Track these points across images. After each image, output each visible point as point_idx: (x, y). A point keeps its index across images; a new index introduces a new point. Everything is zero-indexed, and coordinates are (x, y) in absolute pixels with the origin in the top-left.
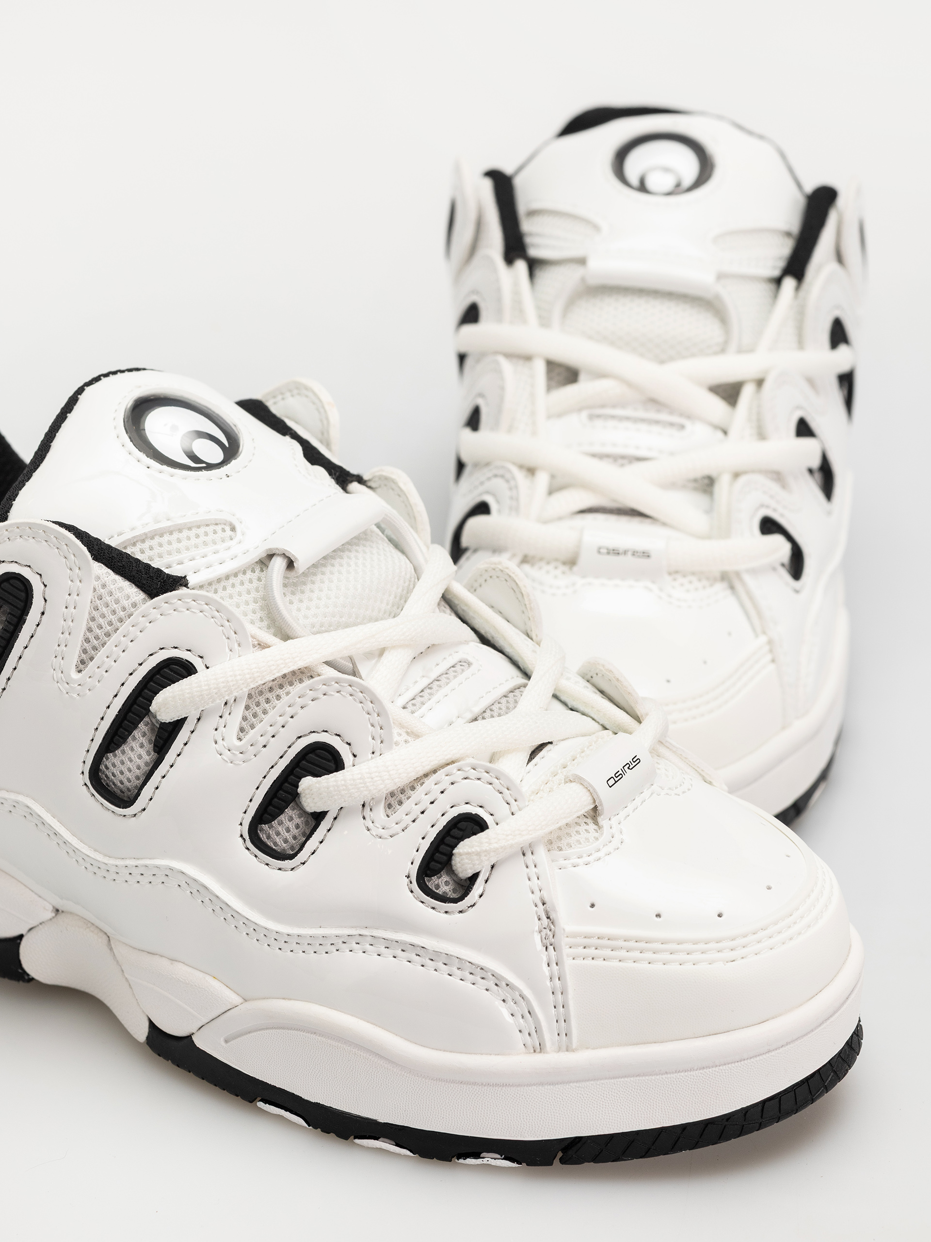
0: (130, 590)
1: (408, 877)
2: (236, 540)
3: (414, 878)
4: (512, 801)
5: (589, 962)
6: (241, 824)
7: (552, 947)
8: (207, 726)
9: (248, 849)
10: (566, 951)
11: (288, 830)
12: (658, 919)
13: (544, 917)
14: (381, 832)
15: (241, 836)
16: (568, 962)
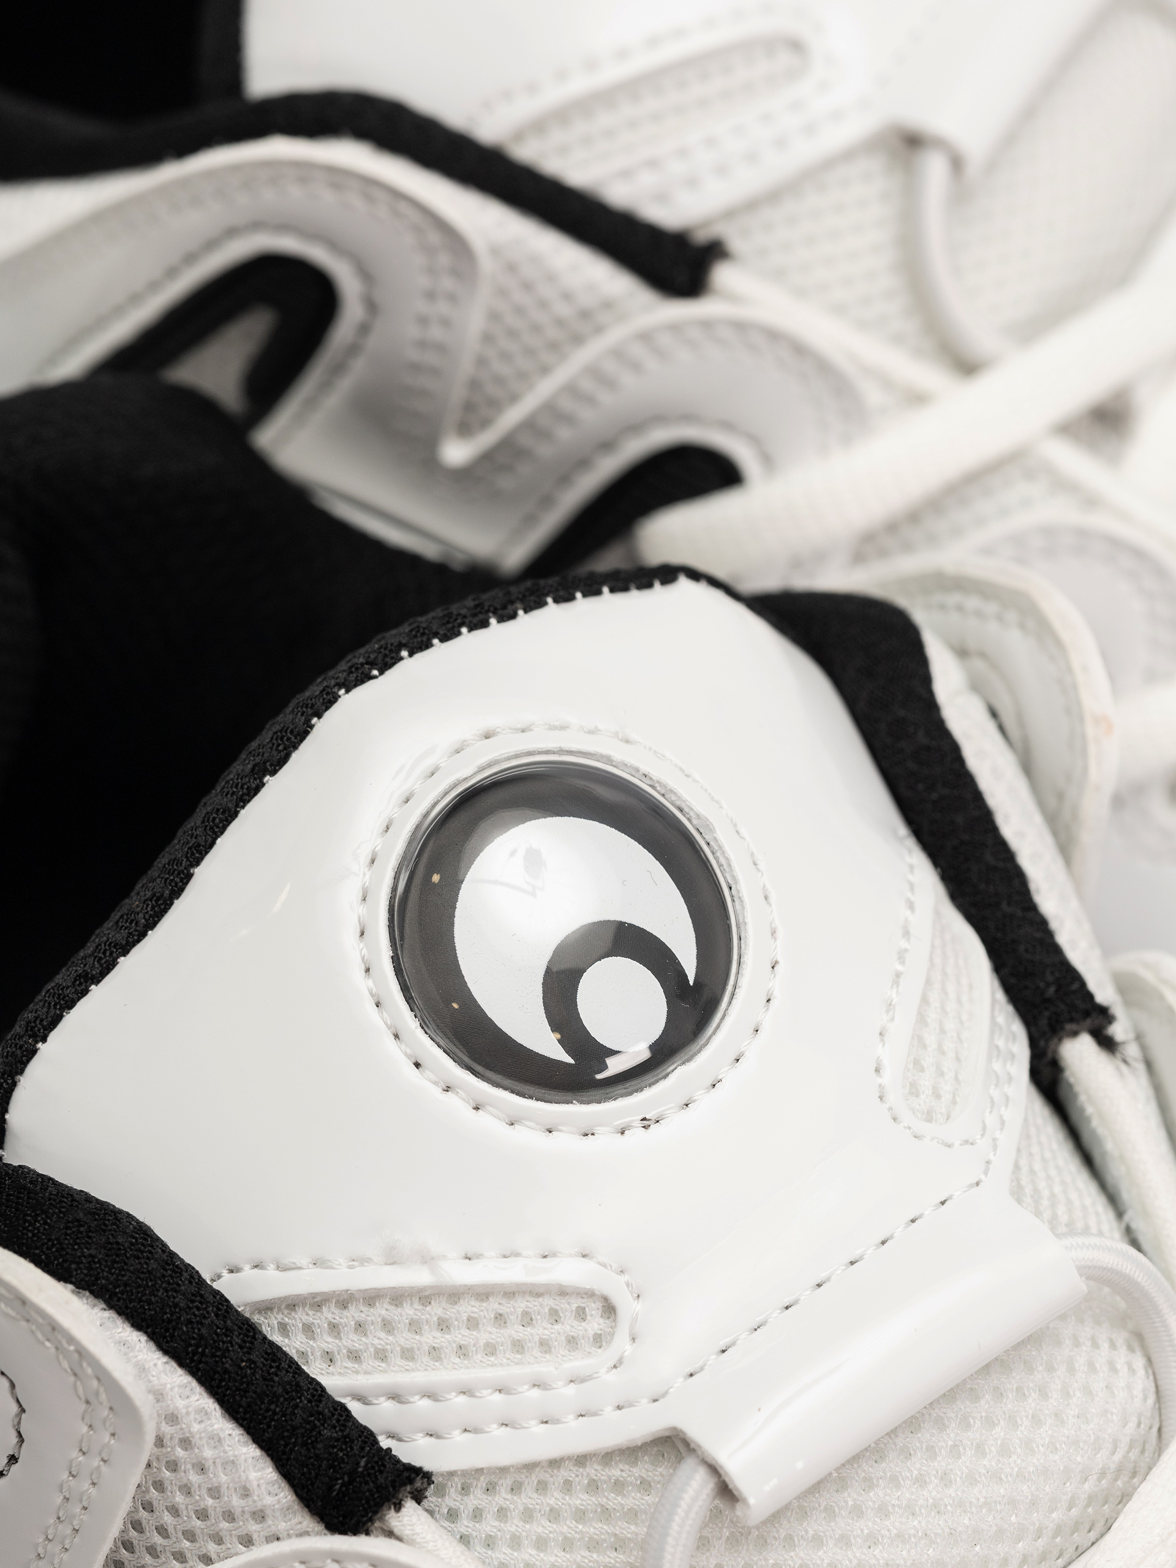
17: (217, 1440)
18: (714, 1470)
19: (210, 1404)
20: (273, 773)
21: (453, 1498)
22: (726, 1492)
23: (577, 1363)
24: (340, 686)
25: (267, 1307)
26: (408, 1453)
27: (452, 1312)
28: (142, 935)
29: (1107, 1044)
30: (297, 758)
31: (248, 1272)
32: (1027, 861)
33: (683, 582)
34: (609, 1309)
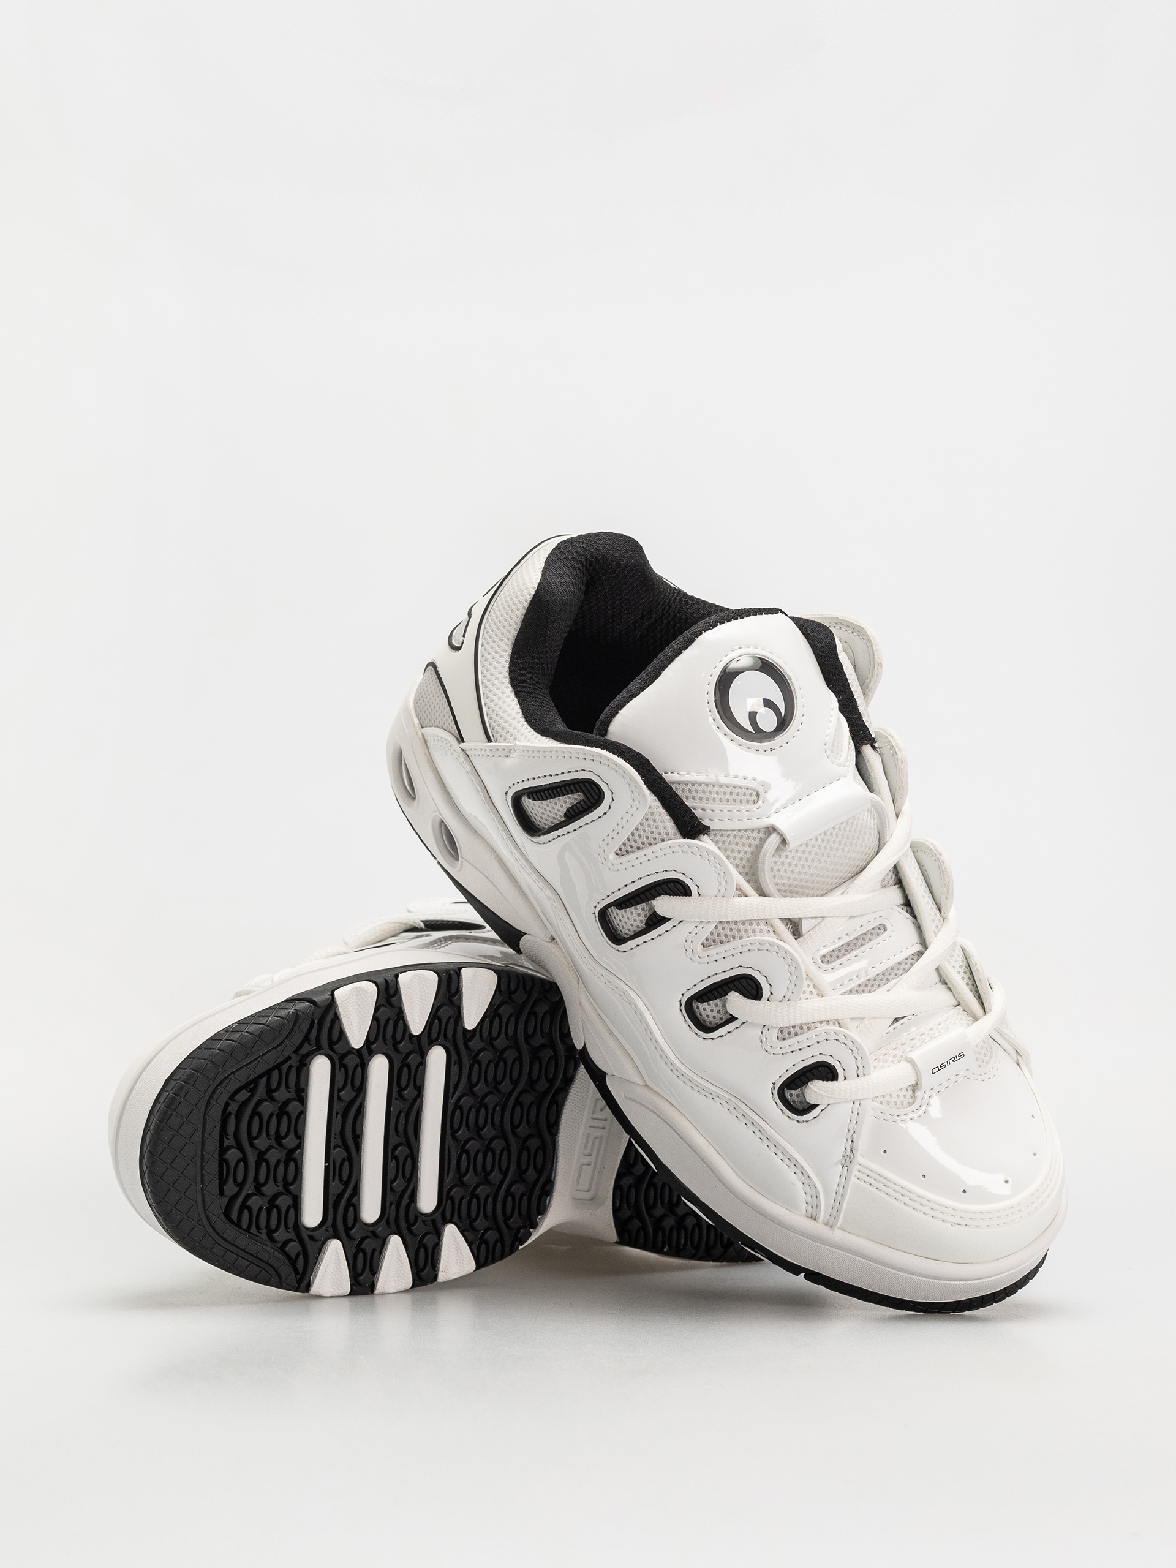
0: (668, 823)
1: (774, 1084)
2: (757, 805)
3: (777, 1087)
4: (861, 1067)
5: (867, 1186)
6: (683, 995)
7: (846, 1168)
8: (684, 929)
9: (681, 1010)
10: (855, 1172)
11: (712, 1011)
12: (922, 1178)
13: (849, 1150)
14: (768, 1048)
15: (680, 1001)
16: (853, 1180)
17: (660, 814)
18: (781, 835)
19: (660, 805)
20: (684, 650)
21: (718, 838)
22: (784, 842)
23: (748, 807)
24: (703, 630)
25: (674, 783)
26: (706, 822)
27: (720, 790)
28: (655, 680)
29: (874, 748)
30: (691, 647)
31: (670, 774)
32: (859, 702)
33: (780, 614)
34: (758, 795)
